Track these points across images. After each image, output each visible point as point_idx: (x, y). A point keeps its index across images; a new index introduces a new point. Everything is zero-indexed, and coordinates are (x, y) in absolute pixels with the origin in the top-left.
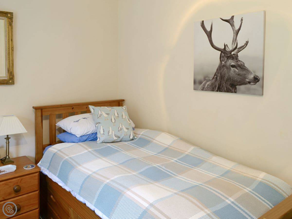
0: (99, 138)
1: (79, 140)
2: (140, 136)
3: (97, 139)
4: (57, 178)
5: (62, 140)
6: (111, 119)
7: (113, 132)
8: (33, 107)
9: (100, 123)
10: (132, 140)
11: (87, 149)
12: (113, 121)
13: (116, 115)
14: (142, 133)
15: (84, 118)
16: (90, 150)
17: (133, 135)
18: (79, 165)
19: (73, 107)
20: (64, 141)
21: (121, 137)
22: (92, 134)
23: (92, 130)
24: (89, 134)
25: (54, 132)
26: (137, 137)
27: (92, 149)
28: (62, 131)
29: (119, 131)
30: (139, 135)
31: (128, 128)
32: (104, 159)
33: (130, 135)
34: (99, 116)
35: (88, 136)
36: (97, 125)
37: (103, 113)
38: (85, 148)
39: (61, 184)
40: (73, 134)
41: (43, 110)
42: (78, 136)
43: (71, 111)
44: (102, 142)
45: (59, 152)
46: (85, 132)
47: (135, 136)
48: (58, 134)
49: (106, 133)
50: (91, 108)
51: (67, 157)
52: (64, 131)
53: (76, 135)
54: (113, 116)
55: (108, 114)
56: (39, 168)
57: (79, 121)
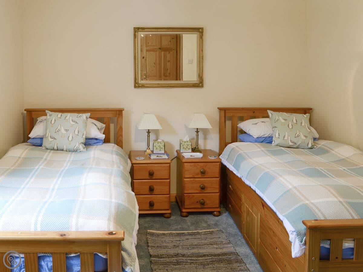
0: (274, 141)
1: (256, 140)
2: (320, 146)
3: (272, 142)
4: (233, 167)
5: (242, 140)
6: (289, 125)
7: (289, 137)
8: (218, 108)
9: (276, 127)
10: (311, 148)
11: (260, 148)
12: (291, 127)
13: (295, 121)
14: (322, 143)
15: (262, 122)
16: (263, 149)
17: (312, 144)
18: (251, 158)
19: (254, 111)
20: (243, 141)
21: (298, 144)
22: (269, 137)
23: (269, 134)
24: (266, 137)
25: (235, 132)
26: (316, 146)
27: (265, 149)
28: (243, 132)
29: (295, 137)
30: (320, 144)
31: (307, 136)
32: (273, 157)
33: (308, 143)
34: (276, 120)
35: (264, 138)
36: (273, 129)
37: (280, 118)
38: (258, 147)
39: (235, 172)
40: (251, 135)
41: (226, 111)
42: (255, 137)
43: (252, 114)
44: (276, 145)
45: (236, 148)
46: (262, 134)
47: (315, 145)
48: (240, 134)
49: (281, 137)
50: (269, 112)
51: (241, 152)
52: (245, 133)
53: (253, 136)
54: (291, 122)
55: (285, 120)
56: (221, 160)
57: (257, 124)
